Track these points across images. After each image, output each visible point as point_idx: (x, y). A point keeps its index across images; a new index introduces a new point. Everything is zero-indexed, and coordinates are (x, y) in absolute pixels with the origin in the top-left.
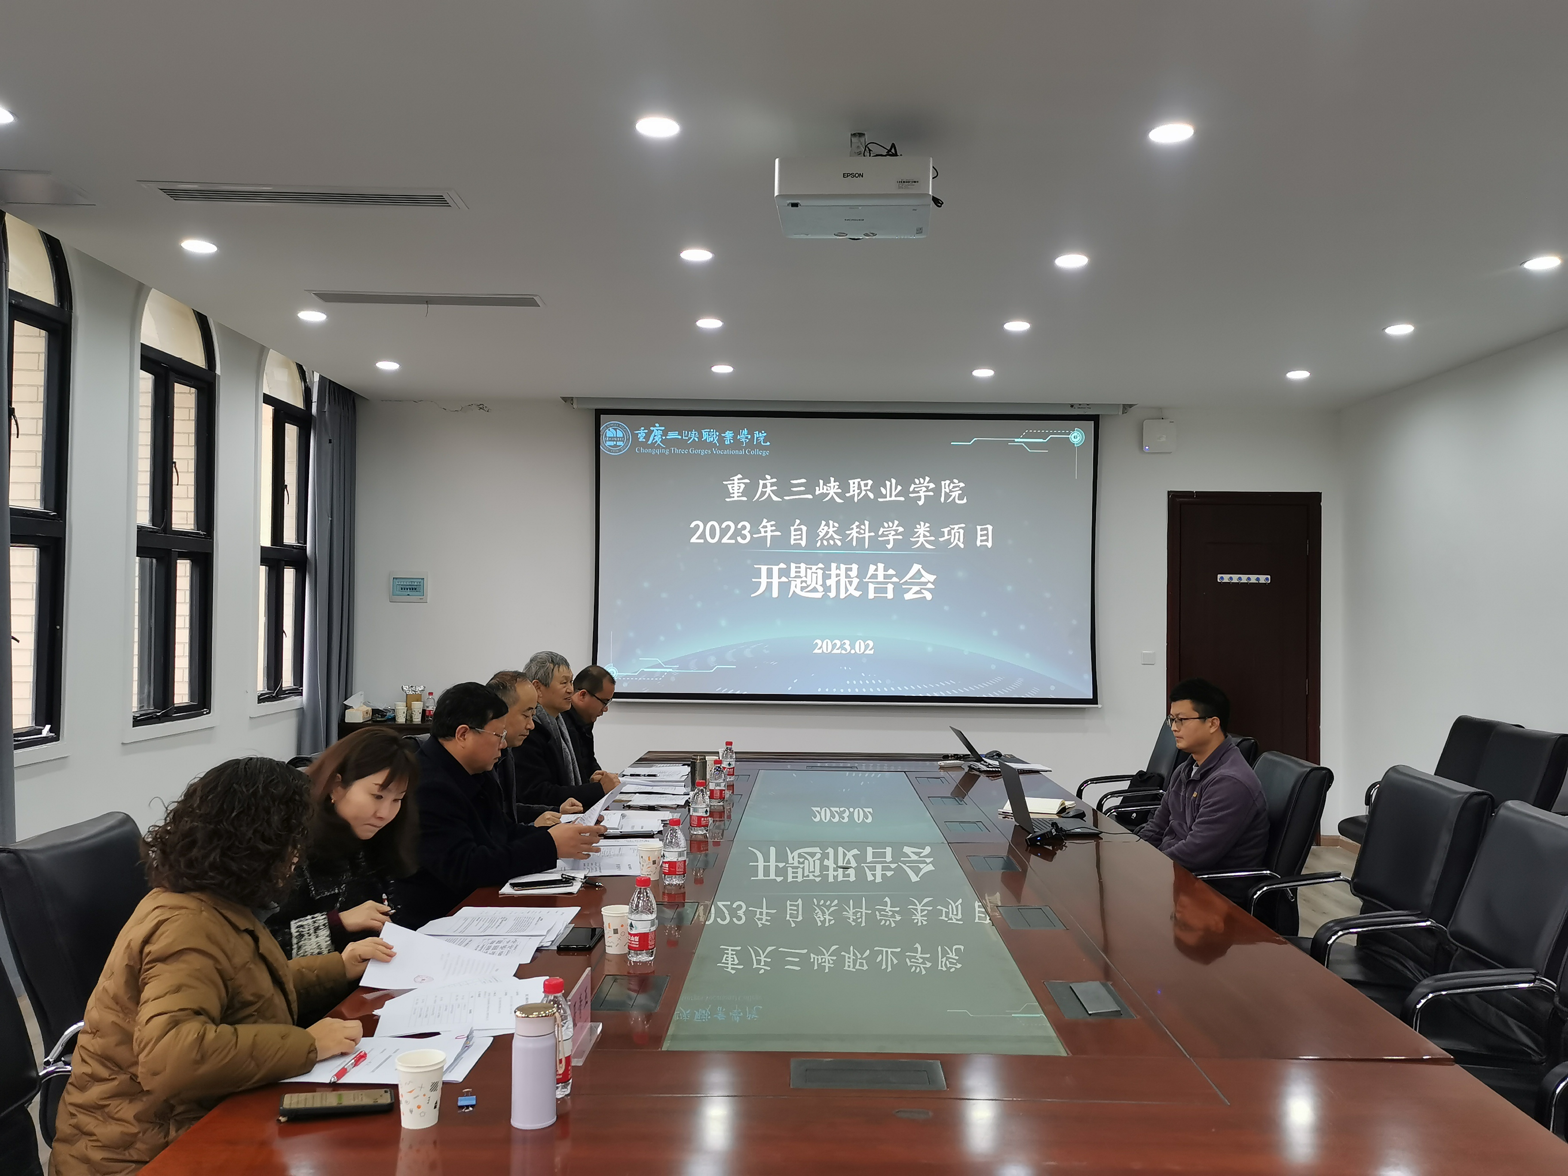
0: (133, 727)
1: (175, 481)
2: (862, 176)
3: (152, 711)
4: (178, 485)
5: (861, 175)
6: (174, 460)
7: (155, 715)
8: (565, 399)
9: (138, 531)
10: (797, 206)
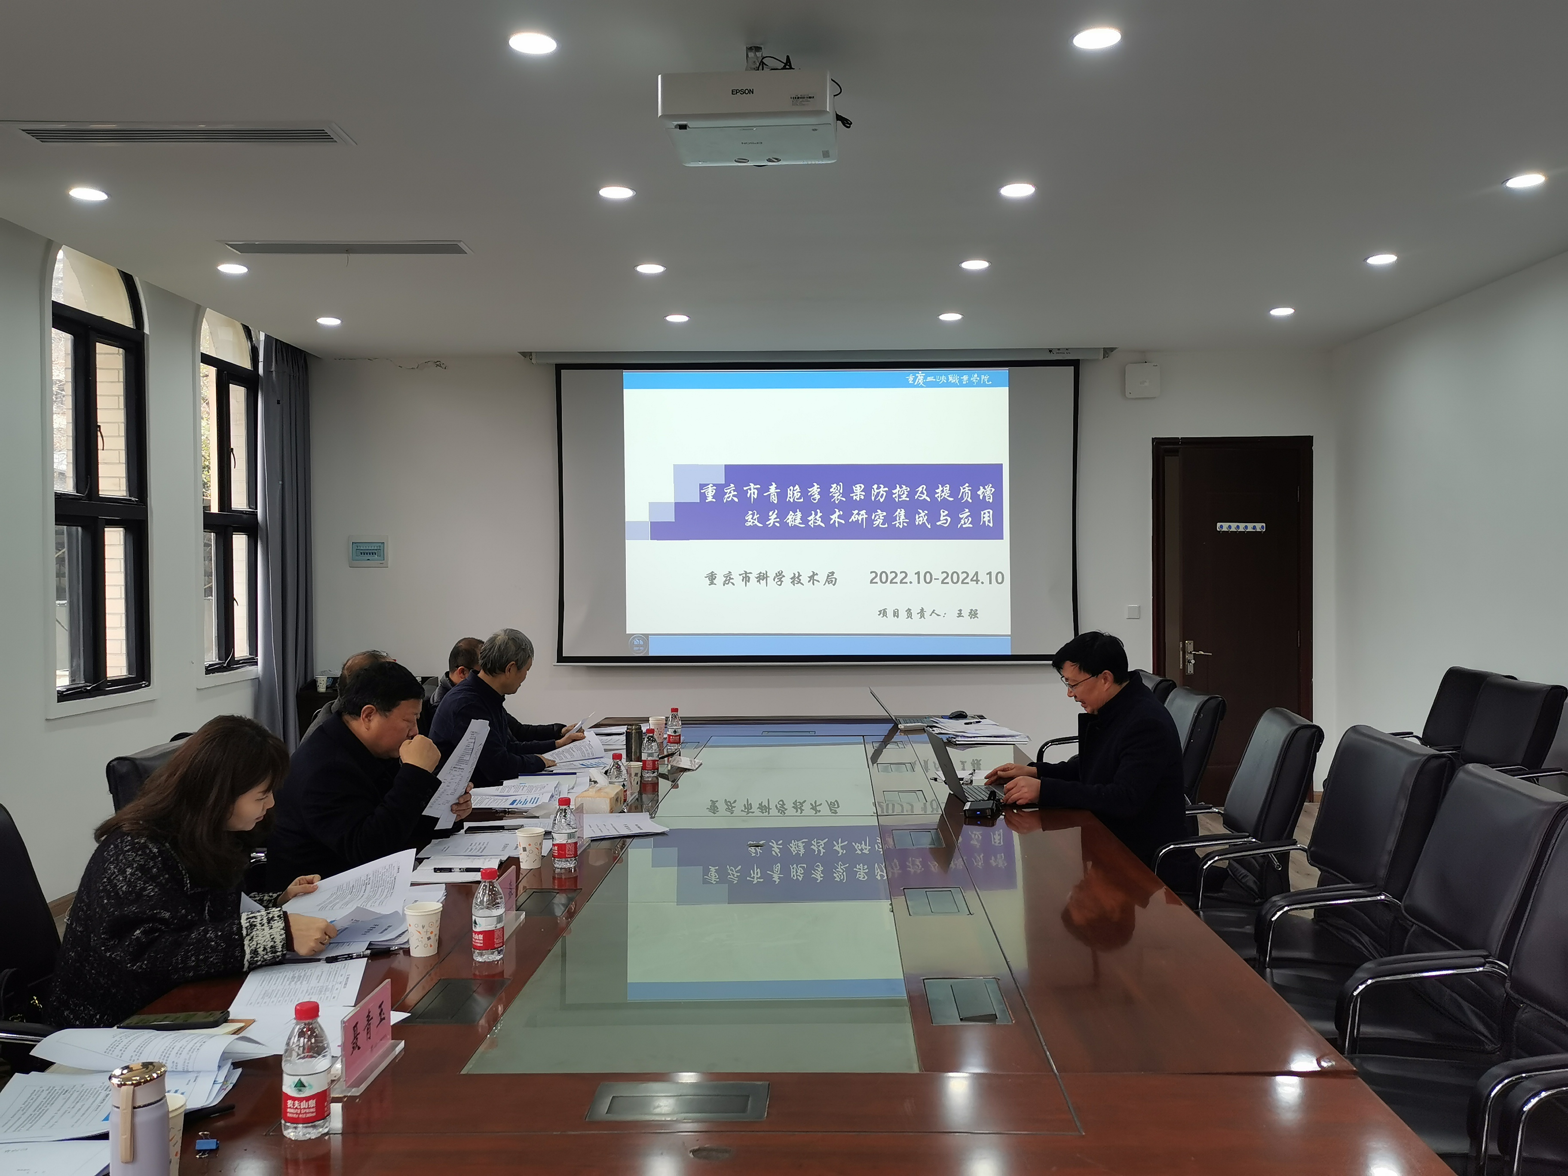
0: (58, 702)
1: (100, 446)
2: (753, 93)
3: (84, 685)
4: (103, 450)
5: (751, 92)
6: (99, 424)
7: (85, 689)
8: (524, 354)
9: (55, 498)
10: (686, 129)
